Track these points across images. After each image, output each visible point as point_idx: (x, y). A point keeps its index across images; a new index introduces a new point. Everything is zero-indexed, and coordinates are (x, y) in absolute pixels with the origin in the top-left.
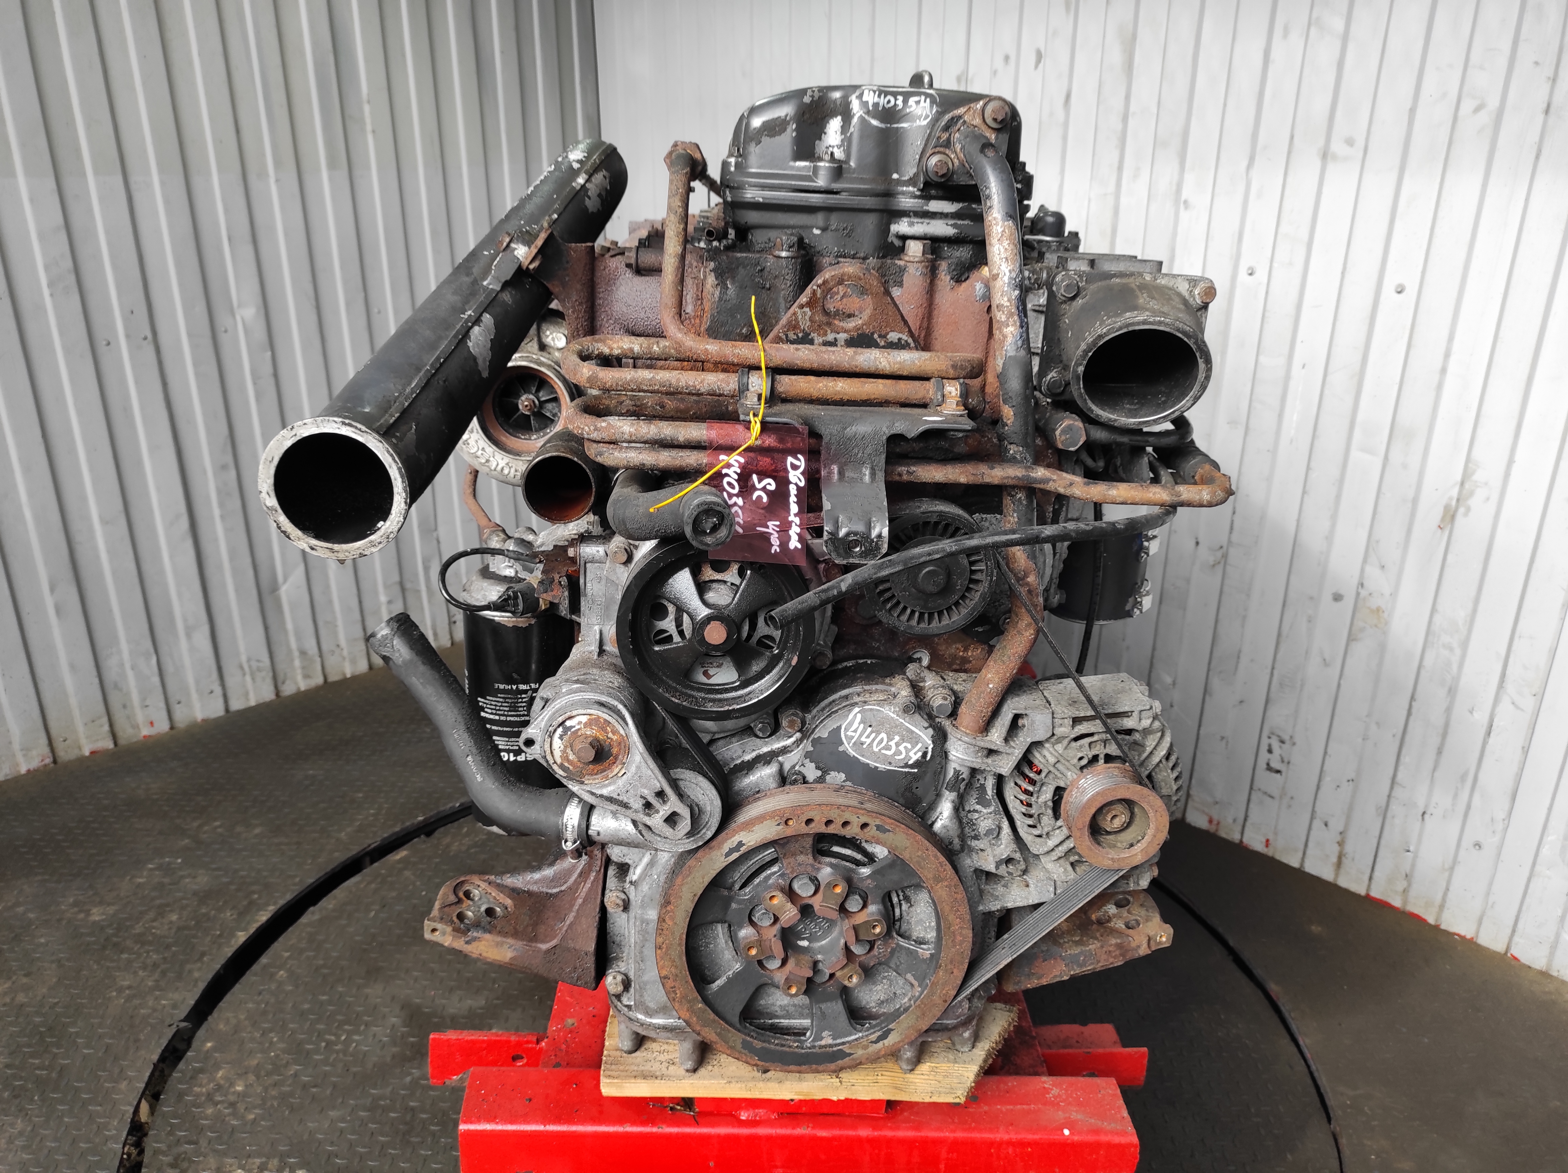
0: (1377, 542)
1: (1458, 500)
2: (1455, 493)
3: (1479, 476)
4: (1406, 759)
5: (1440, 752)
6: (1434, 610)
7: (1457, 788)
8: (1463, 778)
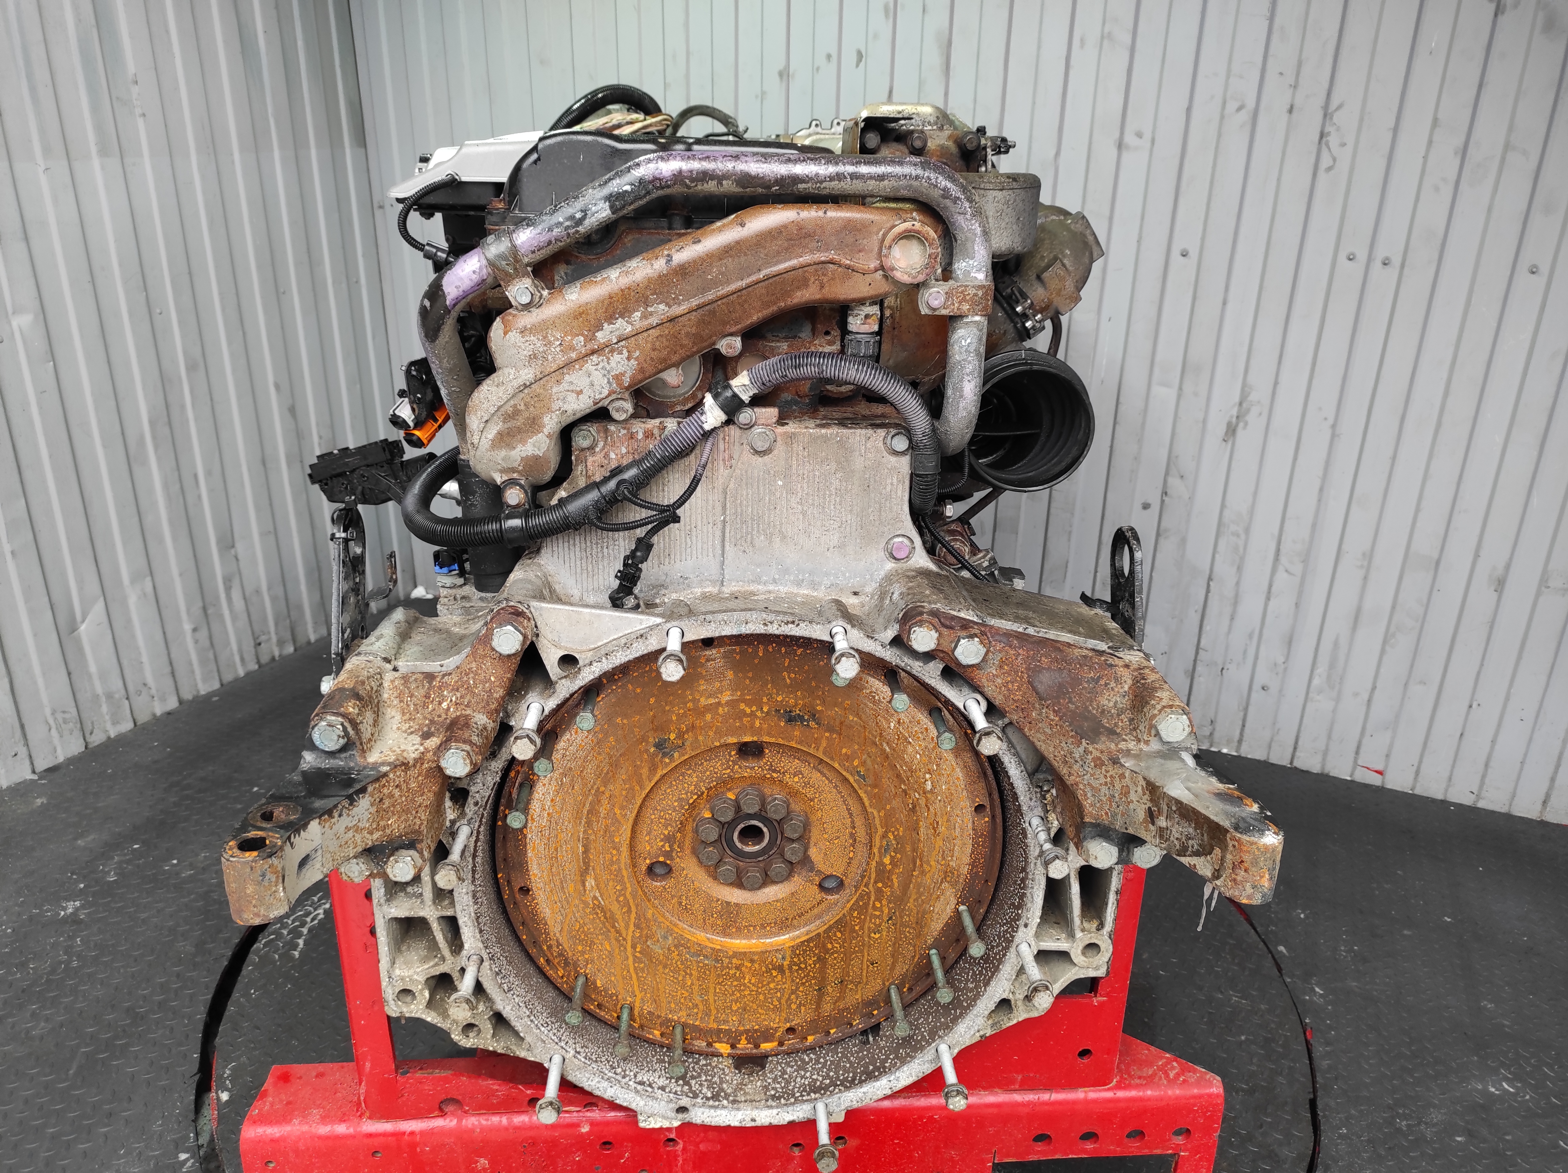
0: (1177, 457)
1: (1238, 417)
2: (1235, 412)
3: (1253, 397)
4: (1207, 628)
5: (1232, 619)
6: (1223, 506)
7: (1246, 645)
8: (1251, 636)
